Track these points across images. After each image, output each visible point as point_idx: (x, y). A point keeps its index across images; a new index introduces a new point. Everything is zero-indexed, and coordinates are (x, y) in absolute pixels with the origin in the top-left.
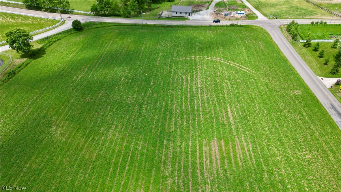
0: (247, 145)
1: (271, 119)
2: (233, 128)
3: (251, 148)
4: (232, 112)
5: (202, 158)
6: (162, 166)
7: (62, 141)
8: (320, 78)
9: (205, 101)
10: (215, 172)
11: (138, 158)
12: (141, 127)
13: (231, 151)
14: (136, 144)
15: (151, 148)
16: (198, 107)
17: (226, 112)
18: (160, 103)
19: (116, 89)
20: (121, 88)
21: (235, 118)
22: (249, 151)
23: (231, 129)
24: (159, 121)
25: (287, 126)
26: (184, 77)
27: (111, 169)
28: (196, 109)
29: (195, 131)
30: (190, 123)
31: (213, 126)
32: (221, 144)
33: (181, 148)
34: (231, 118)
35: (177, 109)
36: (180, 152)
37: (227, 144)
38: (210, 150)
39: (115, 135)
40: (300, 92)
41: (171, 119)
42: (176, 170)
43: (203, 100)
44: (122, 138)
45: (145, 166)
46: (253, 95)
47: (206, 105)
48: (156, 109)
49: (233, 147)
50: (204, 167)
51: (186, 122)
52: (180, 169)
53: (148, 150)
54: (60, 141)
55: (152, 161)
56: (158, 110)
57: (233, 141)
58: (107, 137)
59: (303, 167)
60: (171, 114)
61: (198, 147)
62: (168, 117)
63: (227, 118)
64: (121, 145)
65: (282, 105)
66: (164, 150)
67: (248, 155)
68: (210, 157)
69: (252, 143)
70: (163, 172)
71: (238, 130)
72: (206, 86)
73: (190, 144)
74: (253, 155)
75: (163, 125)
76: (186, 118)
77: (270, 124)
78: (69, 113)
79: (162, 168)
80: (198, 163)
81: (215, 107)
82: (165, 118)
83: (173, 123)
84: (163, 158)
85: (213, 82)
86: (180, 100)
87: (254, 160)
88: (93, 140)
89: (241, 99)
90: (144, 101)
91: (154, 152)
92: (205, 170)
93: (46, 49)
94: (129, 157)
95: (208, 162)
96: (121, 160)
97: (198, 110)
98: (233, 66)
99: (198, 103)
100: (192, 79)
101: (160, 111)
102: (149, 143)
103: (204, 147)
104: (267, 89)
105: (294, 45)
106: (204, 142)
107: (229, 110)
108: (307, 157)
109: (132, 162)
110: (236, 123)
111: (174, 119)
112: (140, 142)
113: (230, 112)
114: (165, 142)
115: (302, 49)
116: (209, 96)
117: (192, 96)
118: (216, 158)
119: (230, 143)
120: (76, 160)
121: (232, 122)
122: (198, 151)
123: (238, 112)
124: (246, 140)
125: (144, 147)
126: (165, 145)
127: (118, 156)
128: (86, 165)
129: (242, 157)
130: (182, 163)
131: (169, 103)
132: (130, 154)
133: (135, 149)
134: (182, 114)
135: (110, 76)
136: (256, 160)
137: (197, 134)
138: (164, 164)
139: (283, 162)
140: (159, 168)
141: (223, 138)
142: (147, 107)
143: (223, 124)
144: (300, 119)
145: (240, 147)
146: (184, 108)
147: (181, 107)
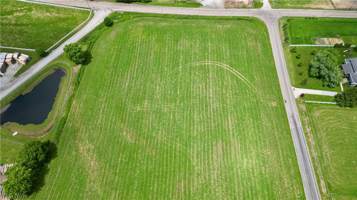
0: (238, 146)
1: (254, 127)
2: (231, 133)
3: (239, 148)
4: (231, 121)
5: (213, 154)
6: (192, 159)
7: (133, 143)
8: (293, 88)
9: (215, 110)
10: (219, 163)
11: (178, 154)
12: (177, 133)
13: (229, 149)
14: (175, 145)
15: (184, 147)
16: (210, 117)
17: (228, 120)
18: (186, 112)
19: (155, 99)
20: (158, 97)
21: (233, 125)
22: (238, 150)
23: (229, 134)
24: (187, 127)
25: (262, 132)
26: (200, 86)
27: (165, 161)
28: (209, 117)
29: (209, 136)
30: (206, 129)
31: (219, 131)
32: (223, 144)
33: (201, 148)
34: (230, 125)
35: (197, 117)
36: (201, 151)
37: (226, 145)
38: (217, 149)
39: (162, 139)
40: (275, 104)
41: (194, 126)
42: (199, 162)
43: (213, 110)
44: (167, 141)
45: (183, 160)
46: (246, 105)
47: (215, 113)
48: (184, 117)
49: (230, 147)
50: (214, 160)
51: (203, 129)
52: (201, 161)
53: (183, 149)
54: (132, 143)
55: (186, 156)
56: (185, 118)
57: (230, 142)
58: (158, 140)
59: (265, 159)
60: (194, 121)
61: (210, 147)
62: (192, 124)
63: (228, 125)
64: (167, 145)
65: (262, 115)
66: (192, 149)
67: (237, 152)
68: (217, 154)
69: (240, 144)
70: (193, 163)
71: (233, 135)
72: (216, 96)
73: (206, 145)
74: (240, 152)
75: (190, 130)
76: (203, 125)
77: (253, 130)
78: (130, 121)
79: (192, 161)
80: (211, 157)
81: (221, 116)
82: (190, 125)
83: (195, 129)
84: (192, 154)
85: (221, 92)
86: (198, 110)
87: (240, 155)
88: (150, 142)
89: (238, 109)
90: (175, 110)
91: (186, 151)
92: (214, 162)
93: (90, 52)
94: (173, 154)
95: (216, 156)
96: (169, 155)
97: (211, 119)
98: (236, 75)
99: (210, 111)
100: (206, 88)
101: (187, 119)
102: (183, 145)
103: (214, 147)
104: (255, 100)
105: (285, 48)
106: (214, 143)
107: (229, 118)
108: (268, 153)
109: (175, 157)
110: (233, 129)
111: (195, 126)
112: (178, 143)
113: (230, 121)
114: (192, 143)
115: (289, 54)
116: (217, 106)
117: (206, 106)
118: (220, 154)
119: (228, 144)
120: (145, 156)
121: (231, 129)
122: (210, 149)
123: (235, 121)
124: (237, 142)
125: (180, 147)
126: (192, 146)
127: (167, 153)
128: (151, 159)
129: (234, 153)
130: (202, 157)
131: (192, 112)
132: (174, 152)
133: (176, 148)
134: (200, 122)
135: (148, 84)
136: (241, 155)
137: (210, 137)
138: (193, 158)
139: (255, 157)
140: (190, 161)
141: (225, 140)
142: (178, 116)
143: (225, 131)
144: (270, 127)
145: (233, 147)
146: (201, 116)
147: (200, 116)
